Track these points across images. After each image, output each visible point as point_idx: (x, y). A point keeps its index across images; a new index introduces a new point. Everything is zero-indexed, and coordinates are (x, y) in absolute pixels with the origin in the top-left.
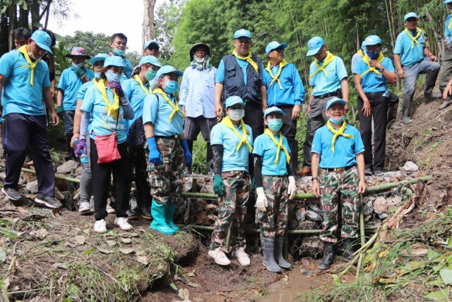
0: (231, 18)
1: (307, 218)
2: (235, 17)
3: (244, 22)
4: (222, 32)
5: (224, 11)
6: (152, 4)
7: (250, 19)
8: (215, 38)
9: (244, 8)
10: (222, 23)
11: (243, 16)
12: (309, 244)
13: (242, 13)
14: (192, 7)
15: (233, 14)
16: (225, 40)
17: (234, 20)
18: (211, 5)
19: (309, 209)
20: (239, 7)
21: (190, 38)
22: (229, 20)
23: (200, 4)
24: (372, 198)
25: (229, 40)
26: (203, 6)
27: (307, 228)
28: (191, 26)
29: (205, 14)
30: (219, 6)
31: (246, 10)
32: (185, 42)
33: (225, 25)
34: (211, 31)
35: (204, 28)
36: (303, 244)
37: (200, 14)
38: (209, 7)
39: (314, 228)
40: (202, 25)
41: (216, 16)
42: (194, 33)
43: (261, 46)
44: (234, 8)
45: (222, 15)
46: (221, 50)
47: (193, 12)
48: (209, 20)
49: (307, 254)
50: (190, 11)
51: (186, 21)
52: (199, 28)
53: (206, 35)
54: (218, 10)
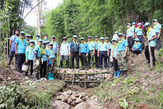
0: (66, 17)
1: (90, 78)
2: (67, 17)
3: (70, 19)
4: (63, 21)
5: (63, 14)
6: (41, 12)
7: (72, 18)
8: (60, 23)
9: (70, 14)
10: (63, 18)
11: (70, 16)
12: (90, 85)
13: (69, 16)
14: (53, 12)
15: (66, 16)
16: (63, 24)
17: (67, 18)
18: (59, 12)
19: (90, 76)
20: (68, 13)
21: (51, 23)
22: (65, 18)
23: (55, 12)
24: (104, 74)
25: (65, 24)
26: (56, 12)
27: (90, 81)
28: (52, 19)
29: (57, 15)
30: (62, 13)
31: (71, 15)
32: (49, 24)
33: (64, 19)
34: (59, 21)
35: (56, 20)
36: (89, 84)
37: (55, 15)
38: (58, 13)
39: (92, 81)
40: (56, 19)
41: (60, 16)
42: (53, 21)
43: (76, 27)
44: (67, 14)
45: (63, 16)
46: (62, 27)
47: (53, 14)
48: (58, 17)
49: (90, 87)
50: (52, 14)
51: (50, 17)
52: (55, 19)
53: (57, 22)
54: (61, 14)
